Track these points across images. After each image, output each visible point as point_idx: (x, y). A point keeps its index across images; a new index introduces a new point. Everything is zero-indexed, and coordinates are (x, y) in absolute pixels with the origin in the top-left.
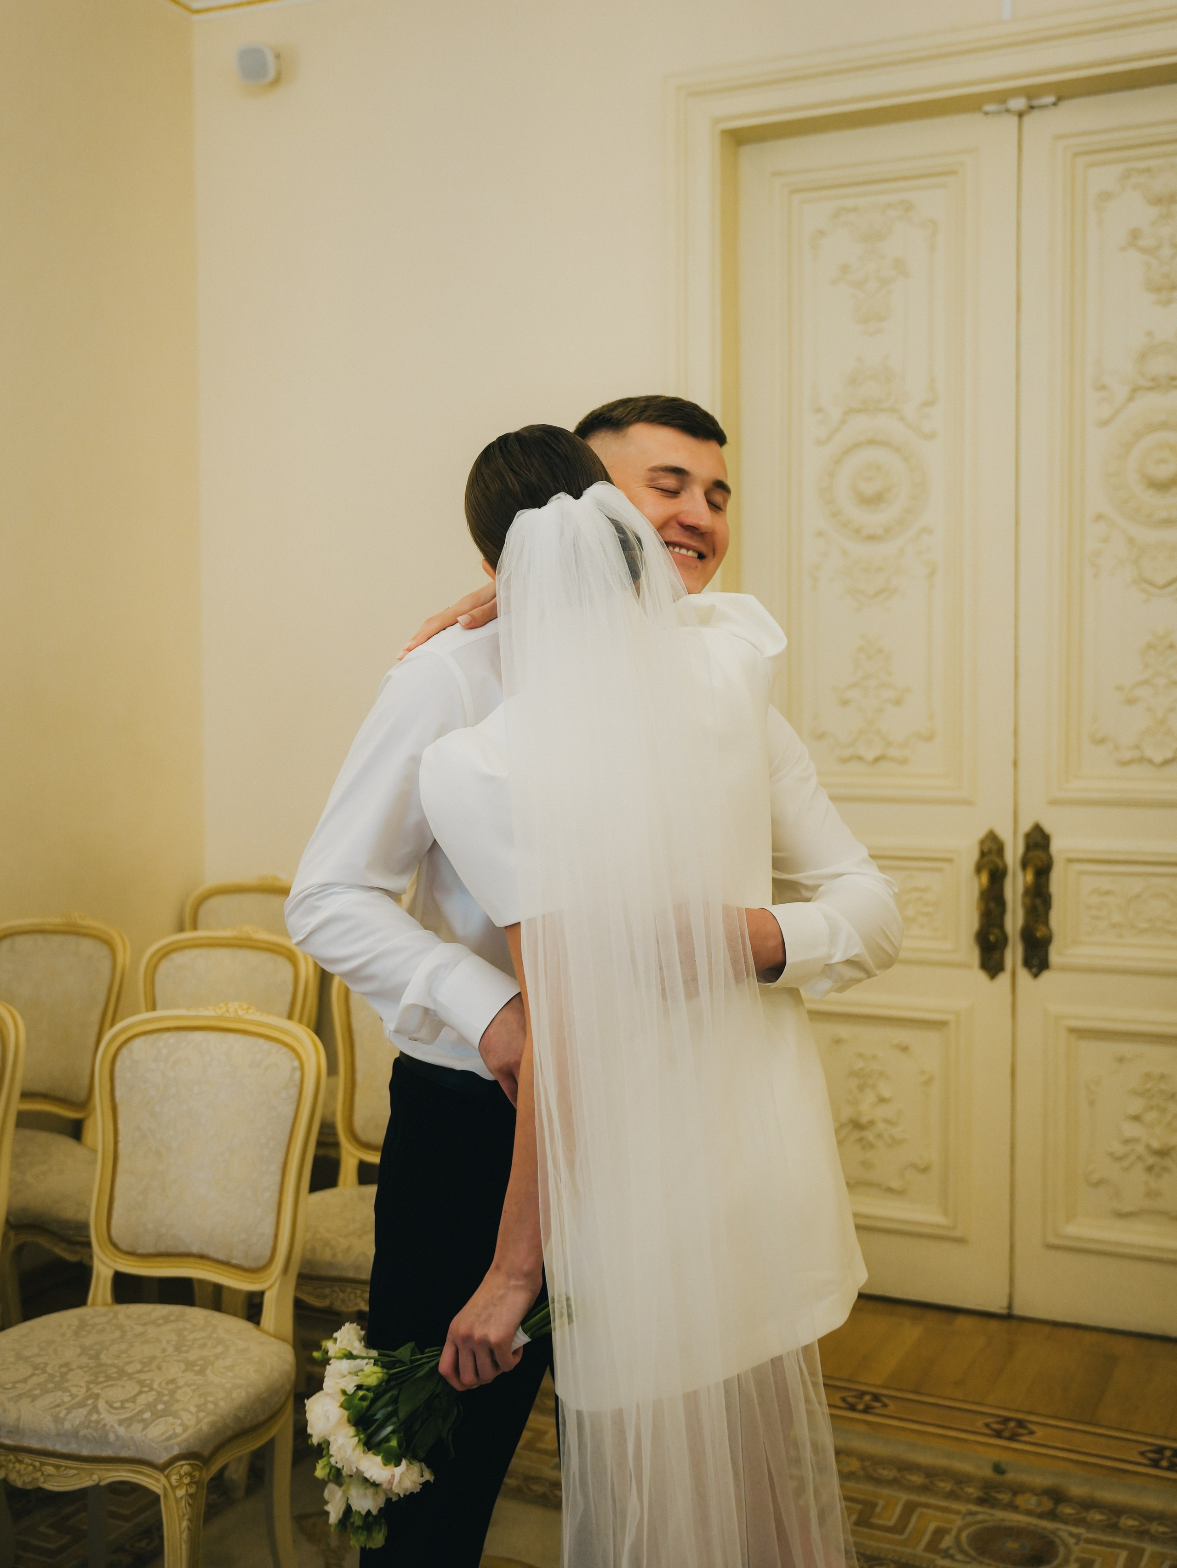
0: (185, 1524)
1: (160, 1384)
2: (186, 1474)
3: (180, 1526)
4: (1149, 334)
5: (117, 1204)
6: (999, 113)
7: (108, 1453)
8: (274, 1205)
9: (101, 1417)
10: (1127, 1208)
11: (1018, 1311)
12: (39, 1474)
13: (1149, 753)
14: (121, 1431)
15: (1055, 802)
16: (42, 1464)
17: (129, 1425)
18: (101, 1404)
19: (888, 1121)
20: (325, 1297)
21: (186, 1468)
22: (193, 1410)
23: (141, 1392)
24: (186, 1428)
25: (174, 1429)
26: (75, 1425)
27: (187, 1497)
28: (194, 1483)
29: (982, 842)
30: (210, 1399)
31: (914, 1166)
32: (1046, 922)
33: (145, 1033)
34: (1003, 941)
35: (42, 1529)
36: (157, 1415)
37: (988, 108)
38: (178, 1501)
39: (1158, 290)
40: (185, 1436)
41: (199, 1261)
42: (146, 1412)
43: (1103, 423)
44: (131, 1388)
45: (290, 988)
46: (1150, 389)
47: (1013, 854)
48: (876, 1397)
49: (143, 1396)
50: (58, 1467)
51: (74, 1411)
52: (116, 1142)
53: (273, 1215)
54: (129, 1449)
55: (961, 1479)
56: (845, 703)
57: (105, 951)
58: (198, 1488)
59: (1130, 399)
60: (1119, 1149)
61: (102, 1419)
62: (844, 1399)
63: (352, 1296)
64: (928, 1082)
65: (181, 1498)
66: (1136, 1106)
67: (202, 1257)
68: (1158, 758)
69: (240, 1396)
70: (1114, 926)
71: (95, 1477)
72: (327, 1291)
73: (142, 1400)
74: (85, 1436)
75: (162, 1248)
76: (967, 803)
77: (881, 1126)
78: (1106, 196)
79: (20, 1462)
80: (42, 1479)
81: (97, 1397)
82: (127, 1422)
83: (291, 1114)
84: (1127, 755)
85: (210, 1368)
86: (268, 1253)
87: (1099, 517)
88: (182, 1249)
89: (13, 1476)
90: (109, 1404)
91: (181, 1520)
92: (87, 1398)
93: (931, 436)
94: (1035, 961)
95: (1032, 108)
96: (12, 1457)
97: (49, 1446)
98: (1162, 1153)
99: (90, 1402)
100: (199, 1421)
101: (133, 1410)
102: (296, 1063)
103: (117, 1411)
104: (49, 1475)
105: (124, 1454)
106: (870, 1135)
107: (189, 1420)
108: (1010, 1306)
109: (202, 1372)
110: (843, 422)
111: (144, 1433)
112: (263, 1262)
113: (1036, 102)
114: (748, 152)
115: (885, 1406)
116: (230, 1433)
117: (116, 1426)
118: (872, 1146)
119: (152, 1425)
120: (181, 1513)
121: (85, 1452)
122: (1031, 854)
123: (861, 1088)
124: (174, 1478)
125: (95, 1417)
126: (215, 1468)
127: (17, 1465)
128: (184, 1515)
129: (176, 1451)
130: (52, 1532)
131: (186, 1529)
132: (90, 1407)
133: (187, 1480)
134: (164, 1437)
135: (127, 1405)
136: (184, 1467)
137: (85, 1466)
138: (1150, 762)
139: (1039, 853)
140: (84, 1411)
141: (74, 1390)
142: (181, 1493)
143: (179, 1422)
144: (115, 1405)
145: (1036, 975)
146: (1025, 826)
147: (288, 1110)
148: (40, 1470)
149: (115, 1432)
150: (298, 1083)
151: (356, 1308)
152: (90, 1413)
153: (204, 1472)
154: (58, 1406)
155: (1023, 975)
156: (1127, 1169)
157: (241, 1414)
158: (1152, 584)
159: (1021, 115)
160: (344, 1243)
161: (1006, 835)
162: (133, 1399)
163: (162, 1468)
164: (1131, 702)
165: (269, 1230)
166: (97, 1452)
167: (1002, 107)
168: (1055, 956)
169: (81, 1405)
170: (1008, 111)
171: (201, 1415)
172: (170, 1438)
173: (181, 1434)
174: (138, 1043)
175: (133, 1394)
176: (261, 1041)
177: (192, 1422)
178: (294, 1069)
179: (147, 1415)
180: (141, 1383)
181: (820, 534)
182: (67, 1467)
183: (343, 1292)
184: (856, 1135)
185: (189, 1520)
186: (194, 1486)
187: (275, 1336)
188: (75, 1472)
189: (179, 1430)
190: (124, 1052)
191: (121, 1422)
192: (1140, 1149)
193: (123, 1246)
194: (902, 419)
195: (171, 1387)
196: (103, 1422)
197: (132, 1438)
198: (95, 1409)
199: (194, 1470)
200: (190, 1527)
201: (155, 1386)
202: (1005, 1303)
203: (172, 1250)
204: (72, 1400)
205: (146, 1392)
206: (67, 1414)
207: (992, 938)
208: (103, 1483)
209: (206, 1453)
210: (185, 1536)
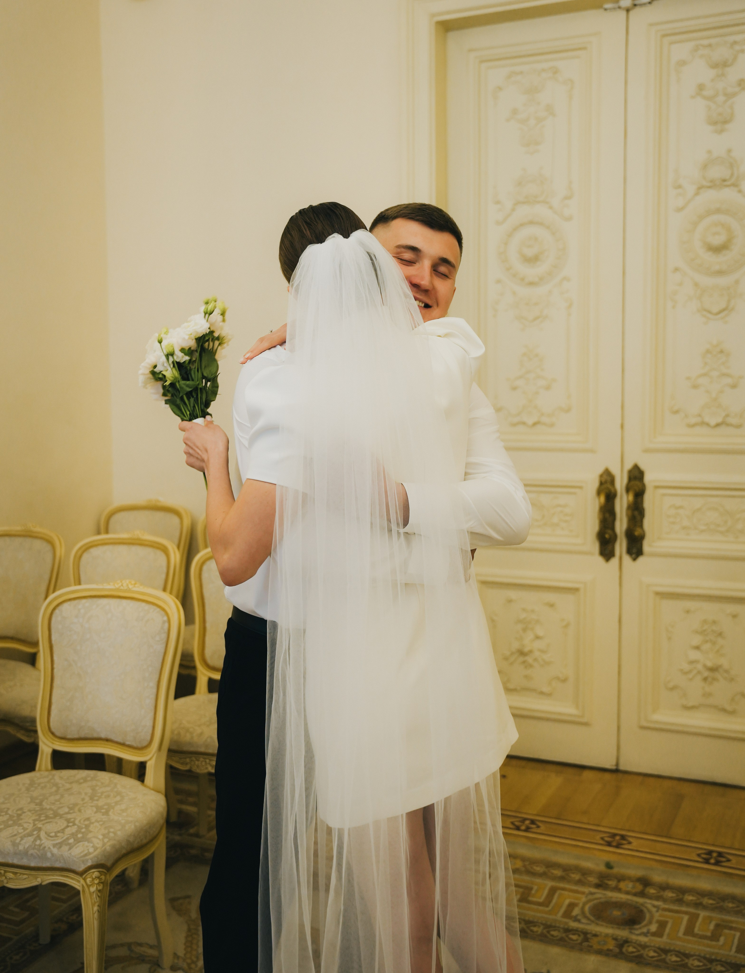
0: (96, 908)
1: (80, 821)
2: (96, 877)
3: (93, 910)
4: (709, 152)
5: (53, 707)
6: (614, 9)
7: (47, 864)
8: (153, 708)
9: (43, 842)
10: (691, 704)
11: (622, 767)
12: (4, 878)
13: (707, 419)
14: (55, 851)
15: (647, 451)
16: (5, 871)
17: (60, 847)
18: (42, 834)
19: (542, 651)
20: (187, 764)
21: (96, 874)
22: (101, 837)
23: (68, 826)
24: (96, 849)
25: (88, 850)
26: (26, 847)
27: (97, 892)
28: (102, 883)
29: (601, 476)
30: (112, 830)
31: (558, 678)
32: (641, 526)
33: (70, 600)
34: (614, 538)
35: (11, 908)
36: (78, 841)
37: (607, 6)
38: (91, 894)
39: (715, 123)
40: (96, 853)
41: (106, 743)
42: (71, 839)
43: (679, 210)
44: (62, 824)
45: (165, 570)
46: (710, 187)
47: (620, 483)
48: (533, 822)
49: (69, 829)
50: (15, 873)
51: (25, 839)
52: (52, 669)
53: (152, 714)
54: (60, 862)
55: (585, 872)
56: (514, 389)
57: (48, 547)
58: (104, 886)
59: (697, 194)
60: (686, 667)
61: (43, 843)
62: (512, 823)
63: (204, 763)
64: (567, 626)
65: (94, 892)
66: (696, 640)
67: (107, 740)
68: (713, 422)
69: (130, 828)
70: (684, 528)
71: (39, 880)
72: (188, 760)
73: (69, 831)
74: (32, 854)
75: (82, 735)
76: (592, 451)
77: (537, 654)
78: (682, 63)
80: (5, 881)
81: (40, 829)
82: (59, 845)
83: (163, 651)
84: (693, 421)
85: (112, 810)
86: (149, 738)
87: (676, 270)
88: (95, 735)
90: (48, 834)
91: (93, 905)
92: (34, 830)
93: (569, 219)
94: (634, 550)
95: (635, 5)
97: (10, 861)
98: (713, 669)
99: (35, 833)
100: (104, 844)
101: (63, 837)
102: (165, 618)
103: (52, 839)
104: (10, 879)
105: (57, 865)
106: (530, 659)
107: (98, 843)
108: (617, 764)
109: (107, 813)
110: (513, 210)
111: (69, 852)
112: (145, 744)
113: (637, 2)
114: (452, 36)
115: (538, 827)
116: (124, 851)
117: (52, 847)
118: (531, 666)
119: (75, 847)
120: (93, 901)
121: (33, 864)
122: (633, 483)
123: (525, 630)
124: (89, 880)
125: (38, 842)
126: (115, 873)
128: (95, 903)
129: (89, 864)
130: (17, 910)
131: (97, 912)
132: (35, 836)
133: (96, 881)
134: (82, 854)
135: (59, 834)
136: (95, 873)
137: (33, 873)
138: (708, 425)
139: (637, 483)
140: (31, 839)
141: (25, 825)
142: (93, 889)
143: (91, 845)
144: (51, 835)
145: (634, 559)
146: (628, 466)
147: (160, 648)
148: (4, 875)
149: (51, 852)
150: (166, 631)
151: (206, 771)
152: (35, 840)
153: (108, 876)
154: (15, 835)
155: (627, 559)
156: (691, 680)
157: (131, 839)
158: (710, 312)
159: (628, 10)
160: (199, 730)
161: (616, 471)
162: (63, 831)
163: (81, 874)
164: (695, 387)
165: (149, 724)
166: (40, 865)
167: (616, 5)
168: (646, 547)
169: (30, 835)
170: (620, 8)
171: (106, 840)
172: (86, 855)
173: (93, 853)
174: (66, 606)
175: (63, 827)
176: (143, 604)
177: (100, 845)
178: (164, 622)
179: (71, 841)
180: (68, 821)
181: (499, 281)
182: (21, 874)
183: (198, 760)
184: (521, 659)
185: (98, 906)
186: (102, 885)
187: (153, 790)
188: (25, 876)
189: (91, 850)
190: (57, 611)
191: (54, 846)
192: (700, 667)
193: (58, 734)
194: (551, 208)
195: (87, 823)
196: (43, 846)
197: (62, 855)
198: (39, 837)
199: (101, 875)
200: (99, 910)
201: (77, 822)
202: (614, 762)
203: (89, 736)
204: (24, 831)
205: (71, 826)
206: (20, 841)
207: (607, 536)
208: (44, 883)
209: (109, 864)
210: (96, 915)
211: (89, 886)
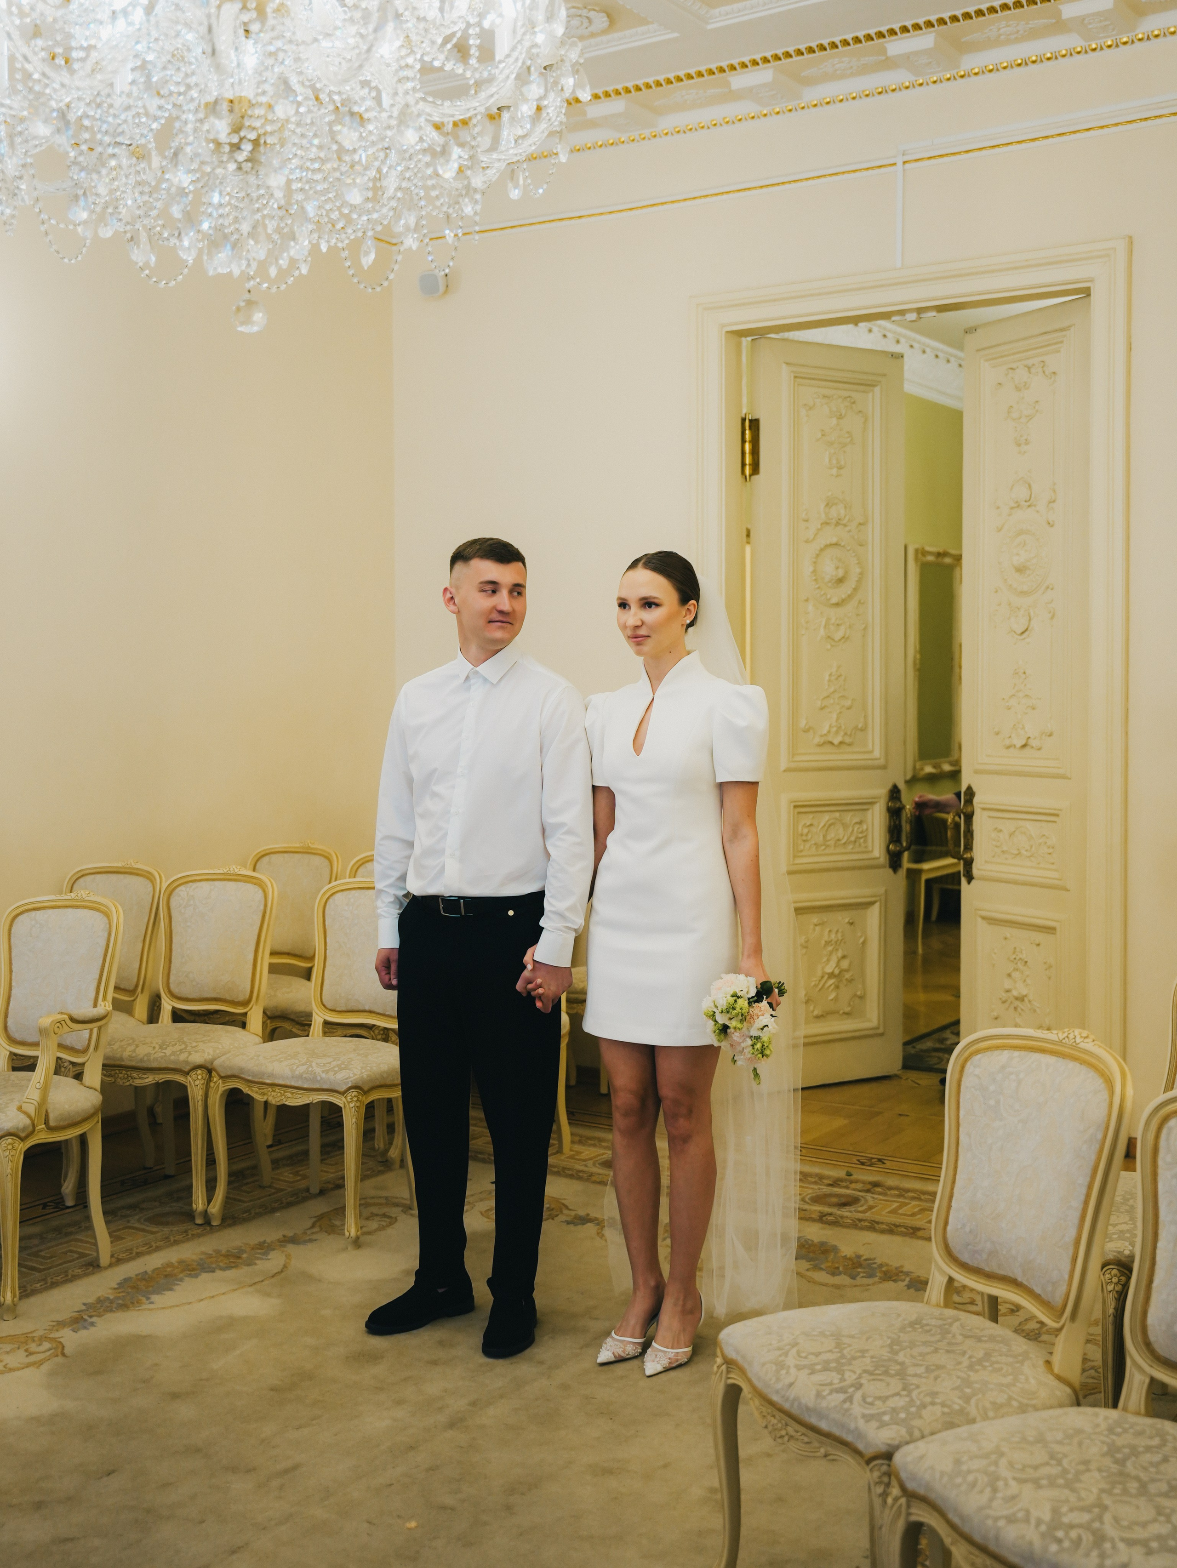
0: (354, 1120)
2: (354, 1097)
3: (352, 1121)
7: (317, 1086)
9: (314, 1070)
12: (284, 1097)
14: (323, 1075)
16: (286, 1092)
17: (328, 1074)
18: (314, 1065)
21: (355, 1093)
22: (359, 1069)
25: (349, 1075)
26: (301, 1072)
27: (356, 1111)
28: (359, 1102)
29: (889, 792)
30: (368, 1067)
33: (342, 890)
36: (341, 1069)
37: (892, 319)
38: (351, 1112)
40: (354, 1079)
41: (369, 1015)
44: (329, 1060)
50: (292, 1093)
51: (301, 1067)
52: (326, 950)
54: (328, 1085)
57: (327, 863)
58: (361, 1106)
61: (314, 1072)
65: (353, 1107)
67: (370, 1012)
69: (383, 1068)
71: (311, 1099)
73: (334, 1063)
74: (306, 1078)
75: (349, 1008)
79: (274, 1091)
80: (285, 1100)
81: (312, 1062)
82: (327, 1072)
85: (370, 1056)
88: (361, 1008)
89: (270, 1099)
90: (318, 1065)
91: (352, 1117)
96: (270, 1089)
97: (288, 1082)
99: (308, 1062)
100: (362, 1073)
101: (329, 1068)
103: (322, 1068)
105: (325, 1087)
109: (365, 1056)
111: (335, 1077)
116: (378, 1083)
117: (321, 1073)
119: (339, 1074)
120: (353, 1114)
121: (306, 1086)
124: (349, 1098)
126: (370, 1099)
127: (273, 1093)
128: (354, 1116)
129: (349, 1086)
130: (291, 1175)
131: (355, 1124)
133: (355, 1099)
134: (344, 1079)
135: (326, 1065)
136: (354, 1093)
137: (305, 1092)
140: (305, 1067)
141: (301, 1060)
142: (352, 1105)
143: (352, 1073)
144: (321, 1064)
148: (284, 1095)
149: (321, 1077)
152: (308, 1067)
153: (364, 1098)
154: (293, 1065)
157: (385, 1075)
162: (330, 1063)
163: (343, 1093)
166: (311, 1086)
167: (902, 319)
168: (978, 870)
169: (303, 1065)
172: (346, 1080)
173: (352, 1078)
174: (338, 895)
177: (359, 1073)
179: (337, 1069)
180: (334, 1058)
182: (297, 1094)
185: (356, 1119)
188: (300, 1096)
189: (352, 1075)
190: (331, 900)
191: (323, 1072)
193: (329, 1006)
195: (349, 1061)
197: (329, 1079)
199: (360, 1097)
200: (357, 1124)
203: (355, 1009)
204: (300, 1063)
207: (895, 849)
208: (313, 1102)
209: (366, 1089)
210: (354, 1126)
211: (349, 1103)
